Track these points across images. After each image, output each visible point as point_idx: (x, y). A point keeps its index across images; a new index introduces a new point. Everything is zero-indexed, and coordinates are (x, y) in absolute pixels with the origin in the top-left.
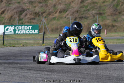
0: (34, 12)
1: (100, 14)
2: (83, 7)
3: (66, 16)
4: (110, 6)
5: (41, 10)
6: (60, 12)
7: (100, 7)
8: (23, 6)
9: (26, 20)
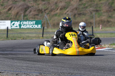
0: (38, 9)
1: (97, 11)
2: (82, 5)
3: (66, 12)
4: (106, 4)
5: (44, 8)
6: (61, 9)
7: (97, 4)
8: (28, 3)
9: (31, 16)
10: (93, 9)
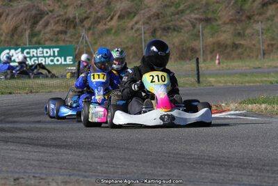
0: (64, 18)
1: (207, 20)
2: (171, 6)
3: (133, 25)
4: (229, 4)
5: (80, 14)
6: (121, 17)
7: (207, 4)
8: (40, 5)
9: (48, 36)
10: (197, 16)
